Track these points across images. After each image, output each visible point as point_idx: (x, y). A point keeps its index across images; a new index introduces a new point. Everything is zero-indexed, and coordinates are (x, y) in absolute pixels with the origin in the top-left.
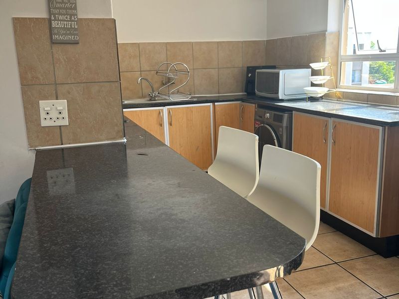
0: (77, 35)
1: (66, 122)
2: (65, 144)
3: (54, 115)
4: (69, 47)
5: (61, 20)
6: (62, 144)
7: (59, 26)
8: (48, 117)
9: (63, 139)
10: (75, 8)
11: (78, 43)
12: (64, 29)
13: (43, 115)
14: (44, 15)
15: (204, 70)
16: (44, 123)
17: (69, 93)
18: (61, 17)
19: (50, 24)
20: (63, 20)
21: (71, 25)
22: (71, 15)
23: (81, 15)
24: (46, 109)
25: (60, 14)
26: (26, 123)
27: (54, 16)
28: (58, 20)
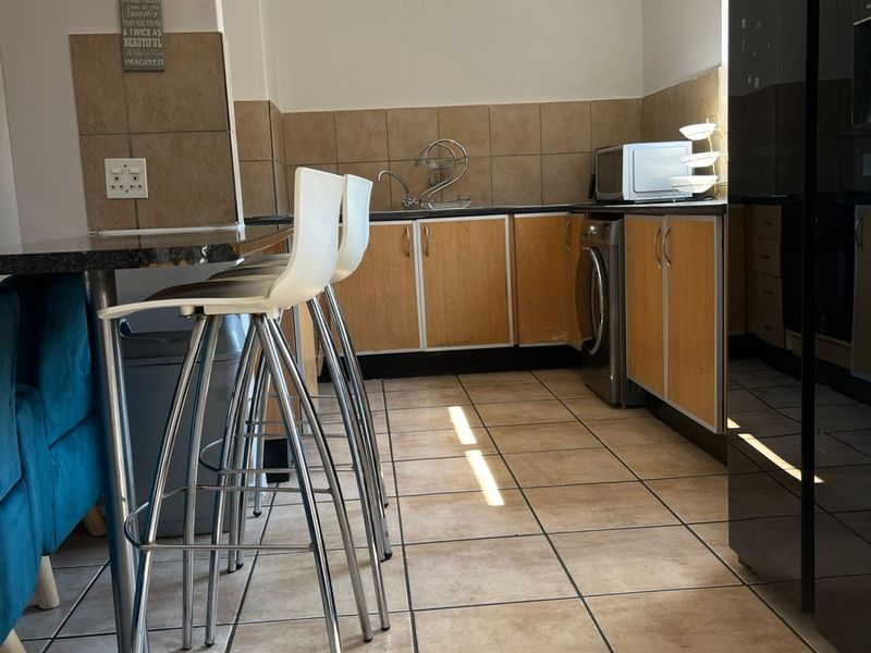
0: (160, 57)
1: (144, 193)
2: (143, 228)
3: (126, 180)
4: (151, 76)
5: (137, 37)
6: (138, 228)
7: (135, 44)
8: (117, 184)
9: (140, 220)
10: (159, 17)
11: (163, 71)
12: (142, 49)
13: (110, 181)
14: (114, 30)
15: (512, 158)
16: (111, 194)
17: (150, 148)
18: (137, 32)
19: (122, 42)
20: (141, 37)
21: (152, 44)
22: (152, 29)
23: (169, 28)
24: (114, 171)
25: (134, 27)
26: (86, 192)
27: (127, 30)
28: (133, 36)
